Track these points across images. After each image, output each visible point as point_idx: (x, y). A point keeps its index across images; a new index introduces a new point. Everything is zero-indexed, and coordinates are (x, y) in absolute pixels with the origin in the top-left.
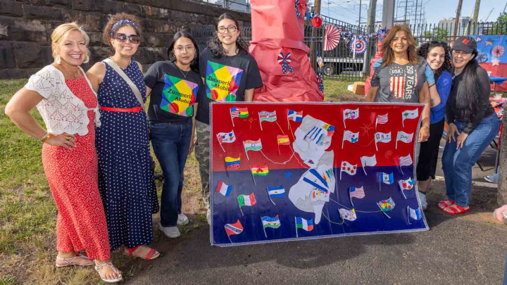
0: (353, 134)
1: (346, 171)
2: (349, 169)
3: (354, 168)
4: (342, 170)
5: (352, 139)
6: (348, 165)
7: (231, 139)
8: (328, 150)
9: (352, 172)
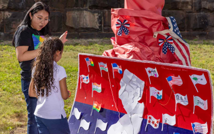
0: (157, 91)
1: (151, 124)
2: (153, 122)
3: (157, 122)
4: (148, 123)
5: (157, 95)
6: (153, 119)
7: (87, 81)
8: (140, 102)
9: (156, 125)
